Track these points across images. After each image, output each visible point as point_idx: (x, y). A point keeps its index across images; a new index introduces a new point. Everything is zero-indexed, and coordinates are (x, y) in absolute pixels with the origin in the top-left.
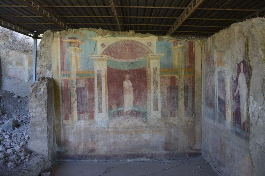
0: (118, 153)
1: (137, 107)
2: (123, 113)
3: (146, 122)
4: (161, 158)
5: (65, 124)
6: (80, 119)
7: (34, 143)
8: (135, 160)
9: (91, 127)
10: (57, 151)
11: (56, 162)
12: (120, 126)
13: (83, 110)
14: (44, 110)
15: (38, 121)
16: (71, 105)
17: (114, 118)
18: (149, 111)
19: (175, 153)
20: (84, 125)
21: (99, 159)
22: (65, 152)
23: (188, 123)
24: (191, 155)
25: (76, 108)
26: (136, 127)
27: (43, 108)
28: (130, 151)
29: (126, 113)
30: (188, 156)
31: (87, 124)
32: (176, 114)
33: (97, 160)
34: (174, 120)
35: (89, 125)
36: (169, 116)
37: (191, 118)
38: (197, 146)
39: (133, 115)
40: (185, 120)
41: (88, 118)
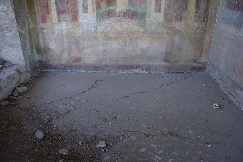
0: (108, 63)
1: (133, 5)
2: (115, 14)
3: (144, 26)
4: (159, 71)
5: (43, 27)
6: (60, 22)
7: (6, 51)
8: (128, 71)
9: (75, 31)
10: (38, 60)
11: (38, 72)
12: (111, 30)
13: (63, 9)
14: (10, 8)
15: (5, 24)
16: (47, 2)
17: (103, 20)
18: (149, 12)
19: (175, 66)
20: (67, 28)
21: (86, 70)
22: (47, 61)
23: (196, 30)
24: (194, 68)
25: (55, 6)
26: (131, 32)
27: (8, 5)
28: (123, 61)
29: (119, 14)
30: (190, 70)
31: (69, 27)
32: (183, 18)
33: (84, 70)
34: (179, 26)
35: (72, 28)
36: (174, 19)
37: (202, 24)
38: (203, 59)
39: (128, 16)
40: (194, 27)
41: (70, 20)
